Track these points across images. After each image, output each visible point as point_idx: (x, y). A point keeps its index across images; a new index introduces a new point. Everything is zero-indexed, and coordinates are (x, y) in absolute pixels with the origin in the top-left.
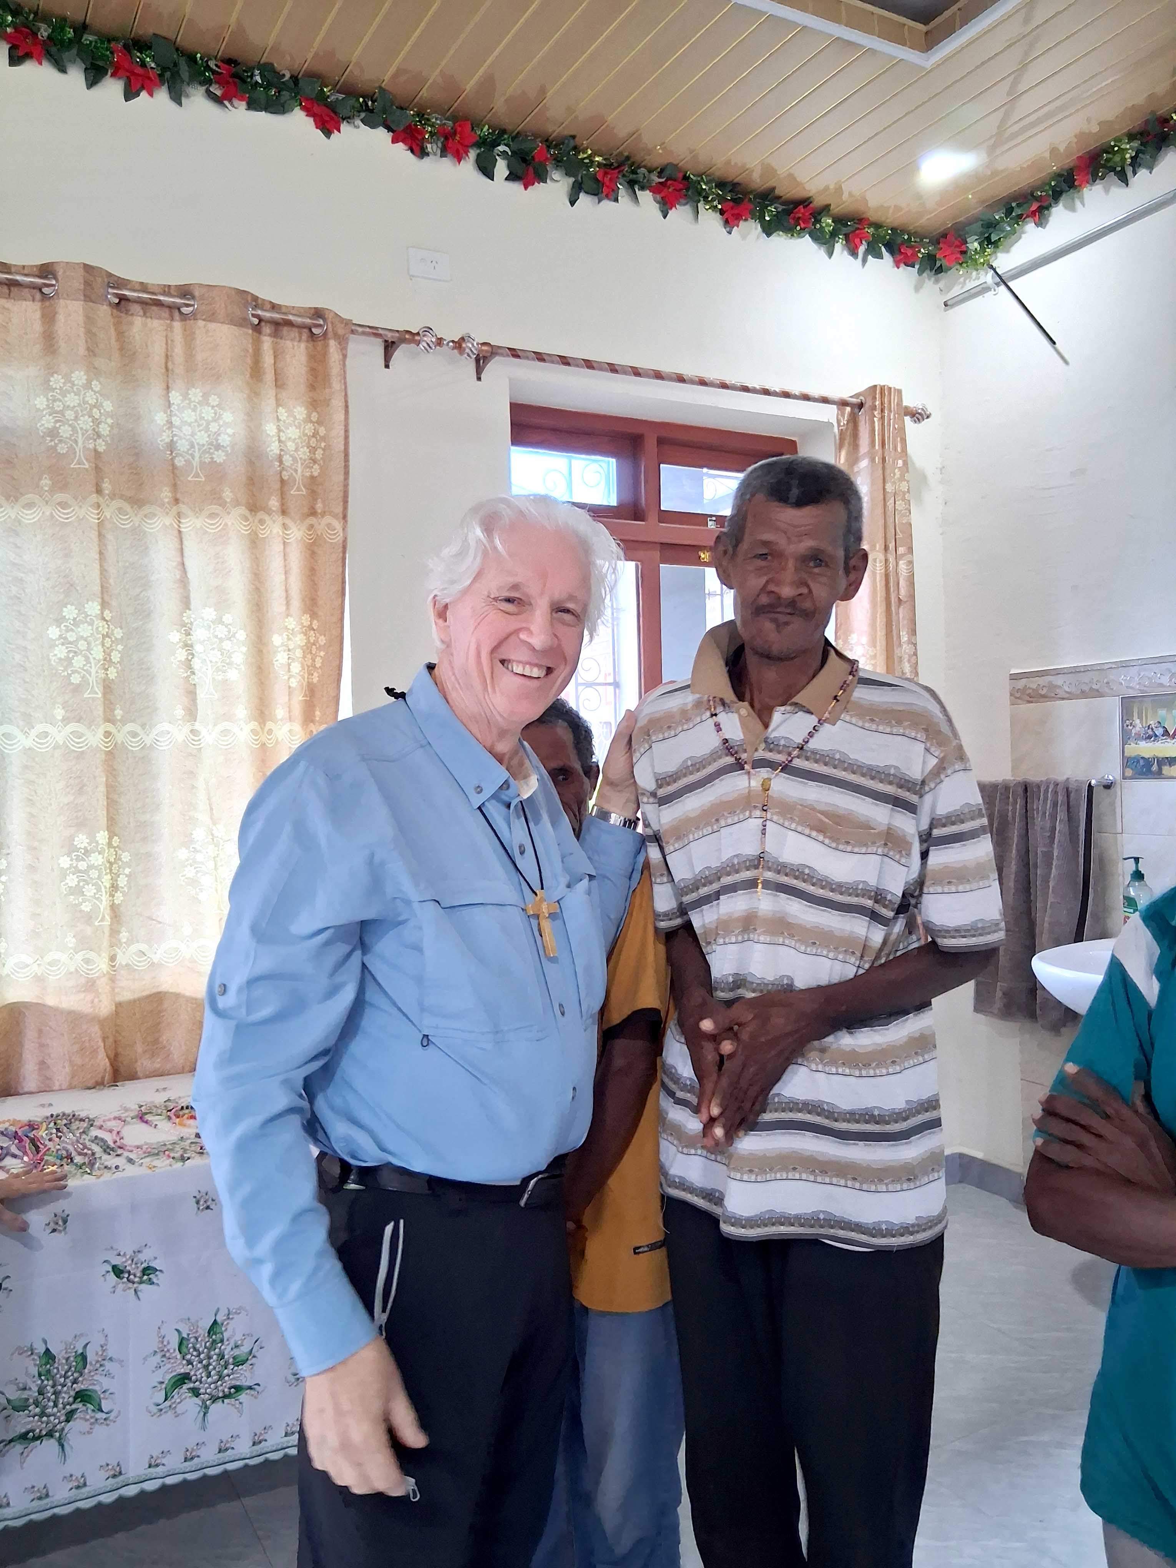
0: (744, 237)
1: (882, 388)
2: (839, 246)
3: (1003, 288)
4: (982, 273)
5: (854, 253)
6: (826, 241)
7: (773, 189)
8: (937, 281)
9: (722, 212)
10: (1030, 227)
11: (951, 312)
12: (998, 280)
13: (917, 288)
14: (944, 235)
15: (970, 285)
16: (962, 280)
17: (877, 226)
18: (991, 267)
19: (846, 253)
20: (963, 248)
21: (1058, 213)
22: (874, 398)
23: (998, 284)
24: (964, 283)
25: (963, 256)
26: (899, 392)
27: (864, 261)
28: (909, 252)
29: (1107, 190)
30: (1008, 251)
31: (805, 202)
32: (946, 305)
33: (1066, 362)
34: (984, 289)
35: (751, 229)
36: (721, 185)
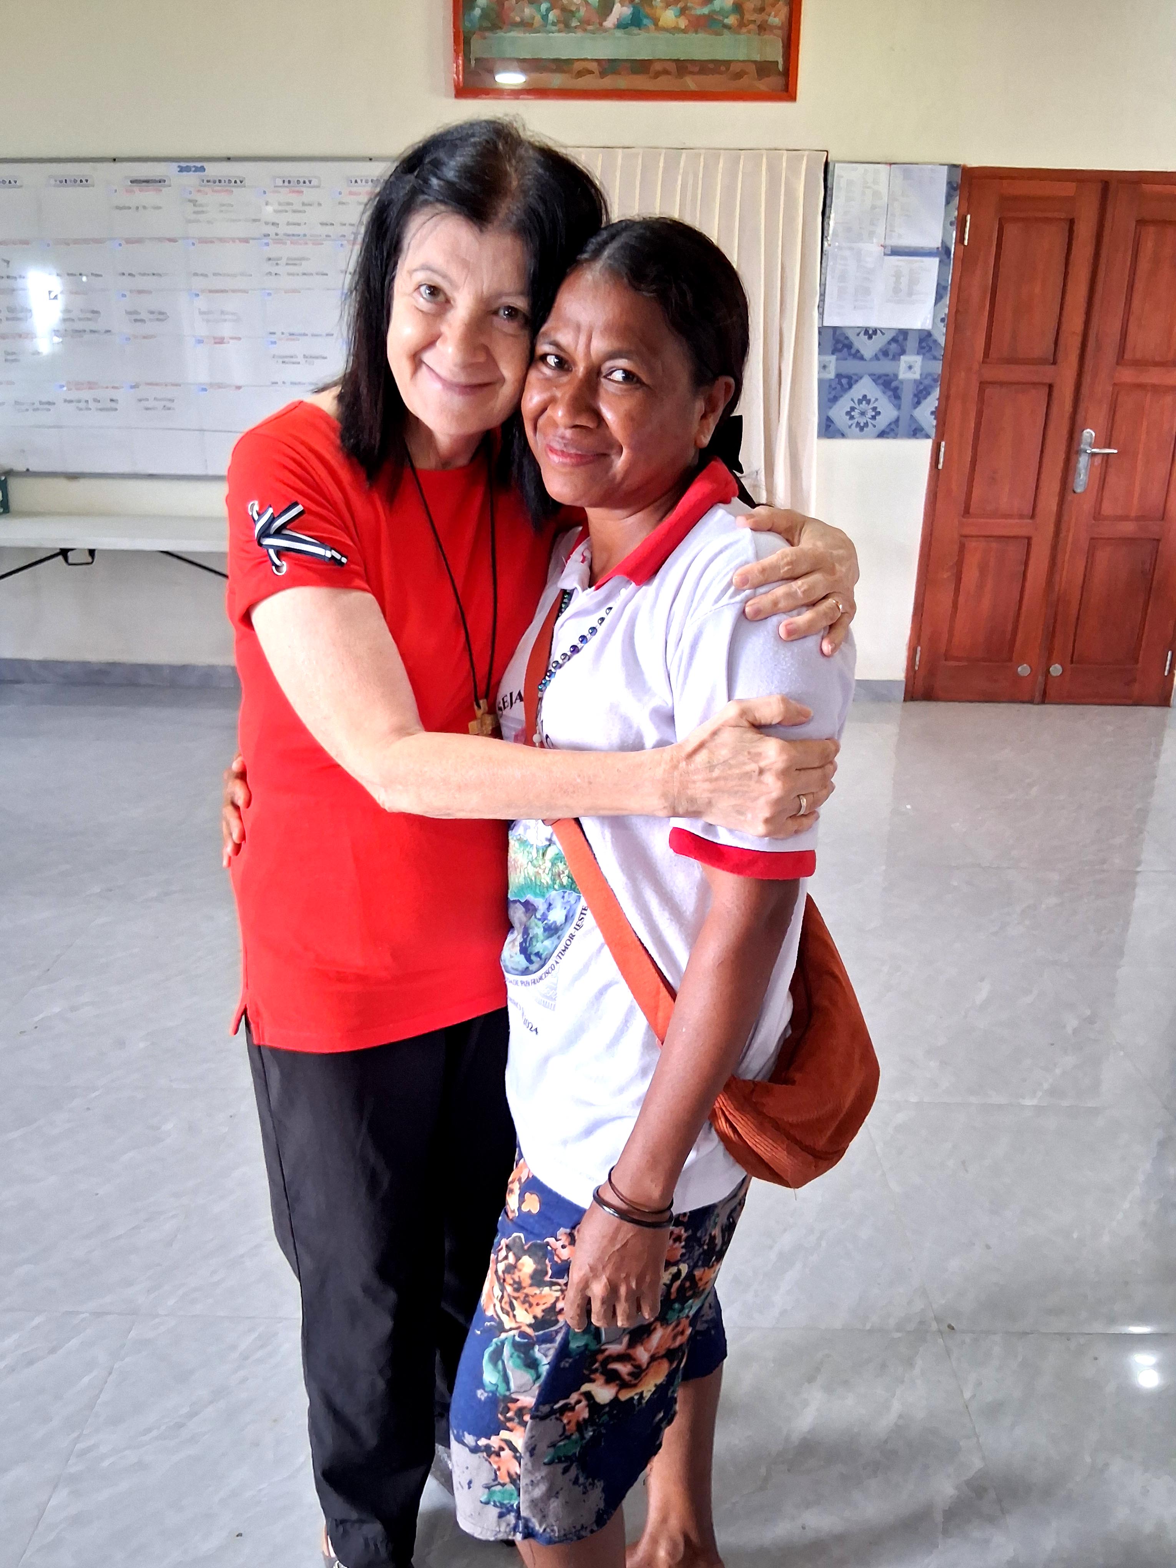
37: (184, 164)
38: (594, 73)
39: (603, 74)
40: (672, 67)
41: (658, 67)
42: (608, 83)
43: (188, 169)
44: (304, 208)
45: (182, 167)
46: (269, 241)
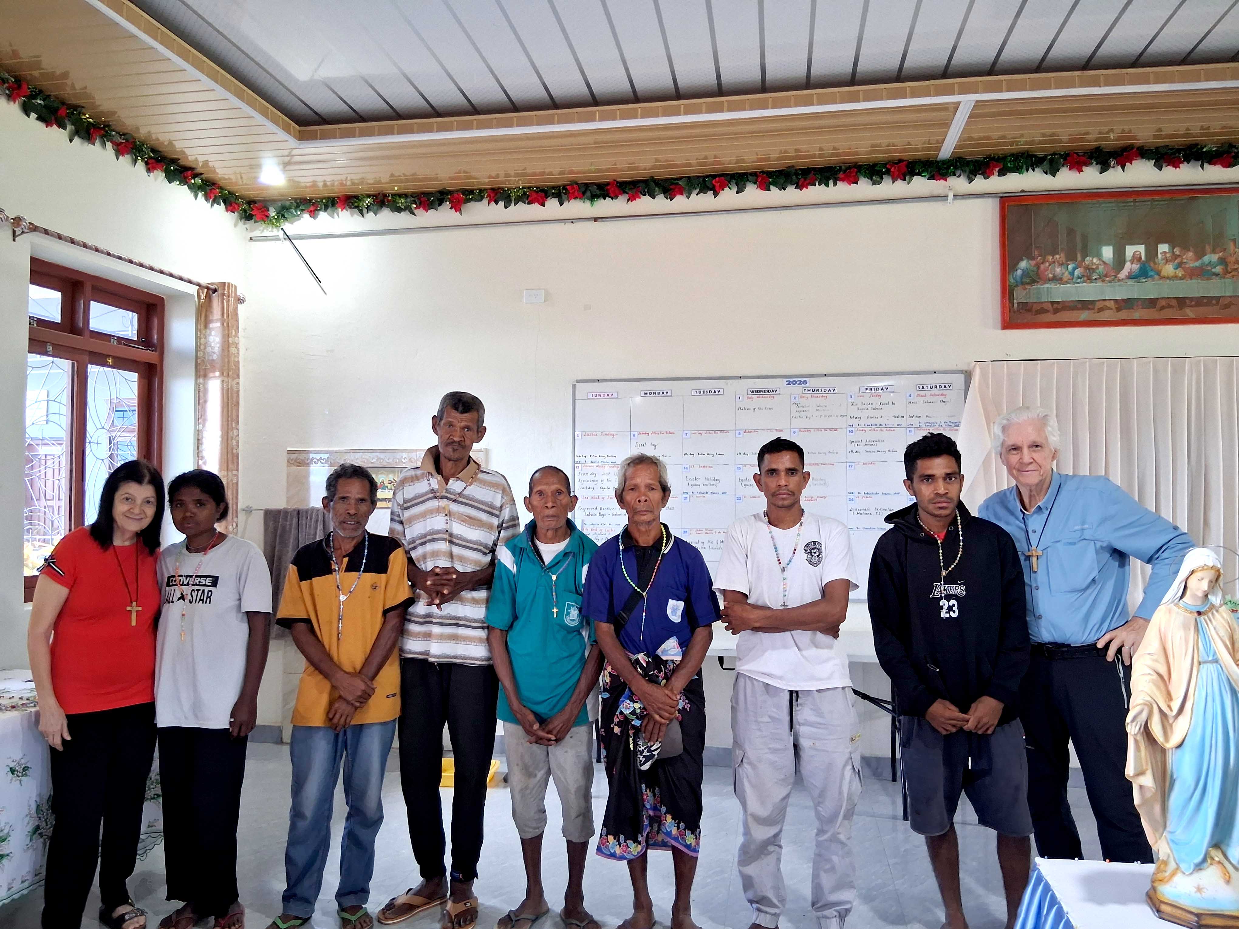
0: (156, 179)
1: (229, 284)
2: (200, 194)
3: (288, 242)
4: (275, 230)
5: (207, 200)
6: (195, 189)
7: (179, 159)
8: (244, 224)
9: (147, 163)
10: (306, 216)
11: (254, 244)
12: (286, 237)
13: (235, 225)
14: (255, 202)
15: (266, 233)
16: (261, 228)
17: (222, 188)
18: (282, 229)
19: (203, 198)
20: (266, 213)
21: (323, 215)
22: (224, 289)
23: (285, 239)
24: (263, 231)
25: (265, 217)
26: (236, 287)
27: (212, 205)
28: (236, 206)
29: (352, 215)
30: (292, 223)
31: (192, 169)
32: (251, 238)
33: (325, 293)
34: (276, 239)
35: (159, 176)
36: (153, 150)
38: (1111, 309)
39: (1118, 310)
40: (1174, 303)
41: (1163, 303)
42: (1123, 315)
43: (794, 383)
44: (881, 407)
45: (790, 381)
46: (853, 429)
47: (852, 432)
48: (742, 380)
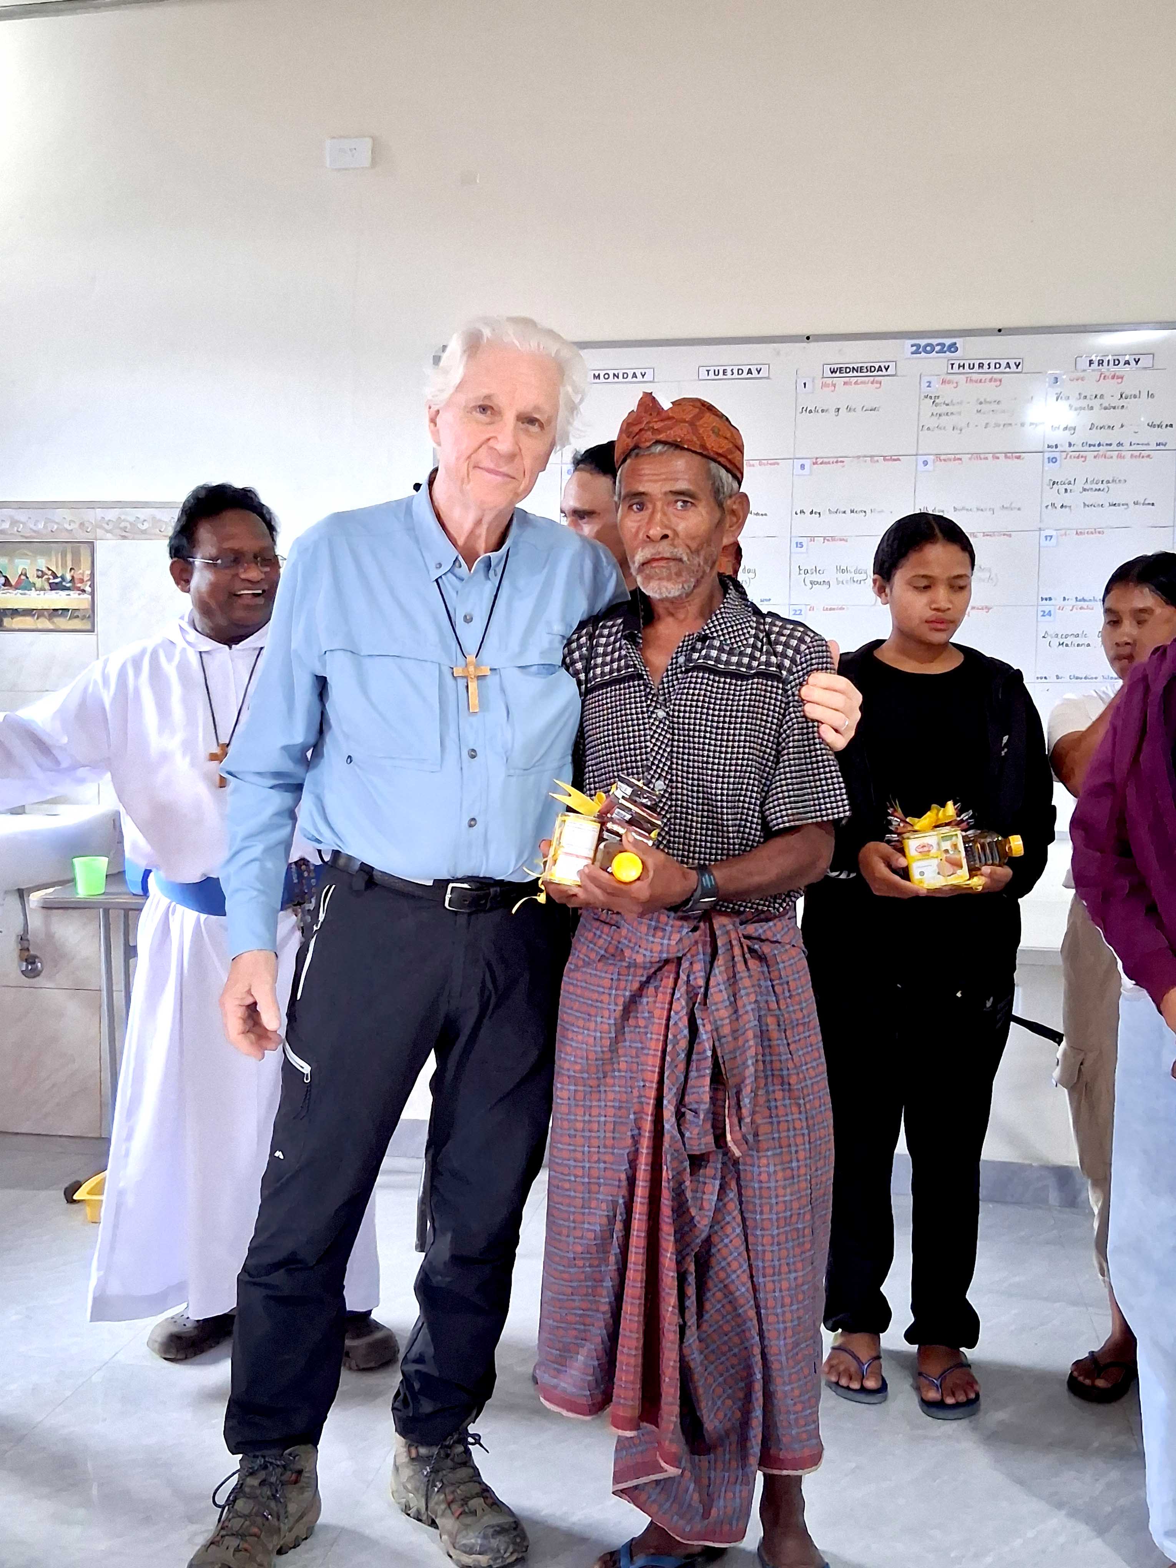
37: (923, 342)
43: (929, 349)
44: (1123, 402)
45: (918, 346)
46: (1057, 455)
47: (1053, 460)
48: (812, 345)
